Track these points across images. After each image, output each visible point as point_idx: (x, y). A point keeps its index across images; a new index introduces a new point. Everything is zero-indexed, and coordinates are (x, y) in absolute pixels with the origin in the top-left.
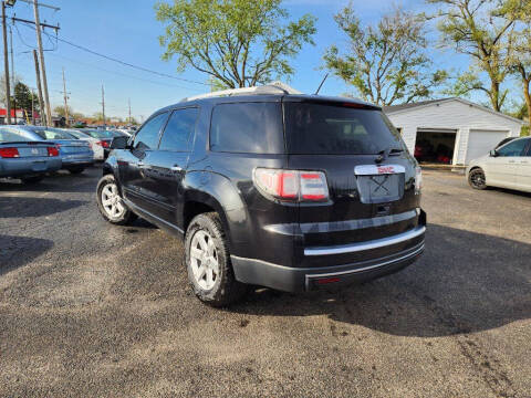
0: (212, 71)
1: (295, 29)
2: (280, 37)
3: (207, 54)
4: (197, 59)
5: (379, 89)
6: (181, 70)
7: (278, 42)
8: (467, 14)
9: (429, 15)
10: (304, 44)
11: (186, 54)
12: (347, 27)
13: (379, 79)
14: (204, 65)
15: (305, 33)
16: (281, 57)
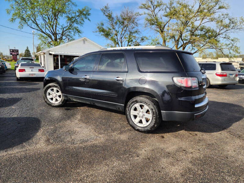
0: (39, 29)
1: (81, 12)
2: (73, 15)
3: (35, 20)
4: (30, 22)
5: (121, 43)
6: (21, 27)
7: (72, 17)
8: (154, 15)
9: (140, 13)
10: (85, 20)
11: (23, 19)
12: (107, 14)
13: (121, 38)
14: (34, 26)
15: (85, 15)
16: (75, 25)
